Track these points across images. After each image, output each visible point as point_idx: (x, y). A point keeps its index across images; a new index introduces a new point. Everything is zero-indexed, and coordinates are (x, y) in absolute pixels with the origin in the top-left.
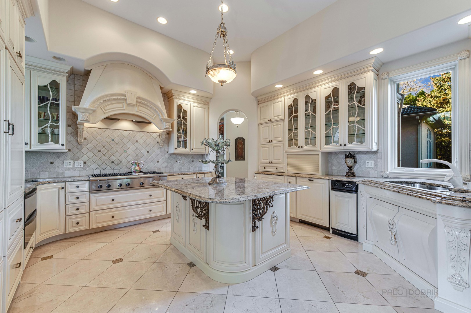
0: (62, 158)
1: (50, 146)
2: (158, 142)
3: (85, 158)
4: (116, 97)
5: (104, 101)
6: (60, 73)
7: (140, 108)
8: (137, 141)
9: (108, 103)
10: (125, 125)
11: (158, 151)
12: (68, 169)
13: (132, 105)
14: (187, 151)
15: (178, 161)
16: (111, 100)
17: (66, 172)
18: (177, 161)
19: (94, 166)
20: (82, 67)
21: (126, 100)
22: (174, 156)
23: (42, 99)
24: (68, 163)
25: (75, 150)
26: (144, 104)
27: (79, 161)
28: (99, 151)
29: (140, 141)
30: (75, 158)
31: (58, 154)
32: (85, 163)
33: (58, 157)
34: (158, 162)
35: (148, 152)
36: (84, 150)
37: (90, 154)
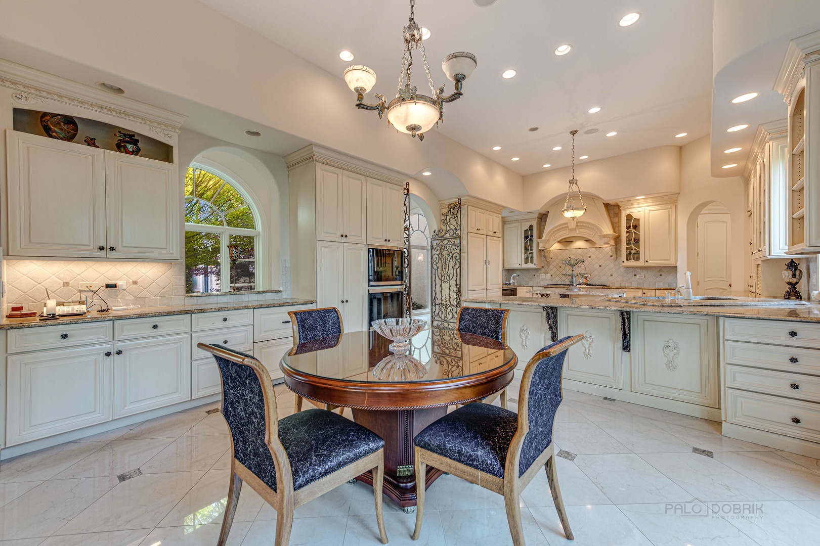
0: (539, 272)
1: (530, 265)
2: (611, 256)
3: (552, 273)
4: (561, 227)
5: (554, 232)
6: (532, 219)
7: (581, 230)
8: (590, 257)
9: (556, 233)
10: (579, 244)
11: (612, 265)
12: (542, 280)
13: (572, 230)
14: (640, 263)
15: (638, 276)
16: (558, 230)
17: (541, 282)
18: (635, 275)
19: (557, 278)
20: (543, 211)
21: (568, 227)
22: (632, 269)
23: (526, 237)
24: (543, 276)
25: (546, 267)
26: (583, 226)
27: (548, 275)
28: (560, 267)
29: (593, 257)
30: (546, 273)
31: (537, 270)
32: (552, 276)
33: (537, 272)
34: (611, 275)
35: (600, 266)
36: (551, 267)
37: (555, 270)
